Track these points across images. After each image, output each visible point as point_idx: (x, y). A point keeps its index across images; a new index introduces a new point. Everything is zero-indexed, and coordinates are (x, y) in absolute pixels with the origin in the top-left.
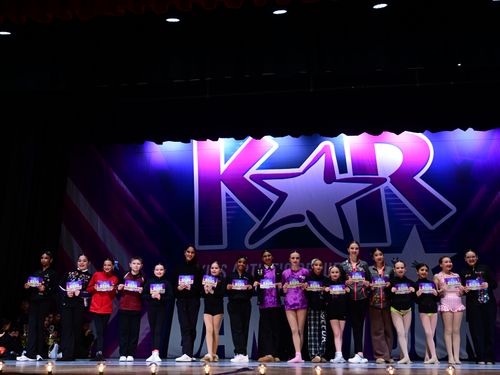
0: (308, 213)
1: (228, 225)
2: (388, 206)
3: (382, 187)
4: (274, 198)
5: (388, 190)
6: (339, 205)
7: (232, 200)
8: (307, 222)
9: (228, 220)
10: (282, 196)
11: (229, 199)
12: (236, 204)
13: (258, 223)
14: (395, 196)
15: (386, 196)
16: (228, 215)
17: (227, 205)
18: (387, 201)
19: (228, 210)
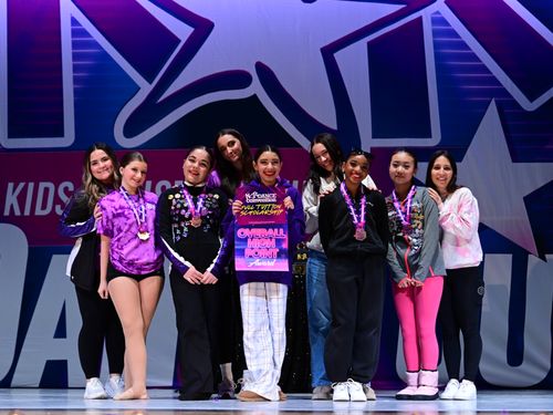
0: (260, 67)
1: (76, 92)
2: (438, 57)
3: (426, 14)
4: (182, 31)
5: (438, 20)
6: (328, 52)
7: (84, 33)
8: (256, 88)
9: (76, 80)
10: (202, 28)
11: (78, 32)
12: (96, 45)
13: (146, 88)
14: (454, 33)
15: (435, 33)
16: (76, 68)
17: (75, 45)
18: (436, 45)
19: (75, 57)
